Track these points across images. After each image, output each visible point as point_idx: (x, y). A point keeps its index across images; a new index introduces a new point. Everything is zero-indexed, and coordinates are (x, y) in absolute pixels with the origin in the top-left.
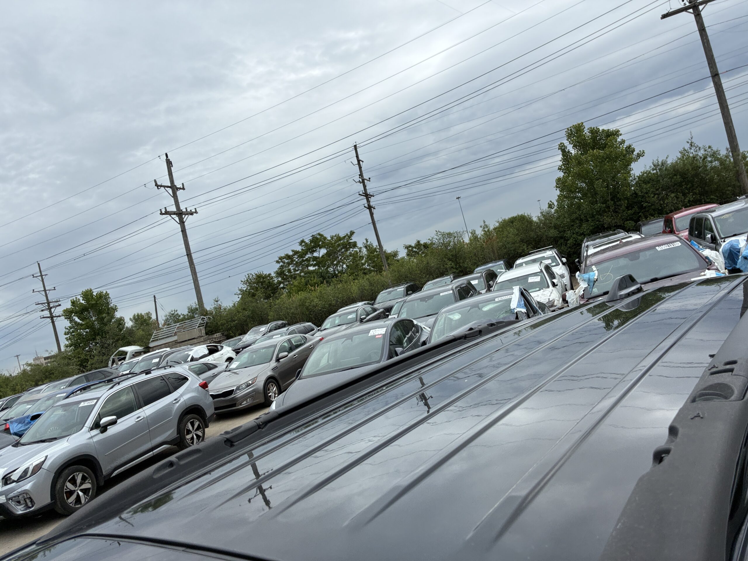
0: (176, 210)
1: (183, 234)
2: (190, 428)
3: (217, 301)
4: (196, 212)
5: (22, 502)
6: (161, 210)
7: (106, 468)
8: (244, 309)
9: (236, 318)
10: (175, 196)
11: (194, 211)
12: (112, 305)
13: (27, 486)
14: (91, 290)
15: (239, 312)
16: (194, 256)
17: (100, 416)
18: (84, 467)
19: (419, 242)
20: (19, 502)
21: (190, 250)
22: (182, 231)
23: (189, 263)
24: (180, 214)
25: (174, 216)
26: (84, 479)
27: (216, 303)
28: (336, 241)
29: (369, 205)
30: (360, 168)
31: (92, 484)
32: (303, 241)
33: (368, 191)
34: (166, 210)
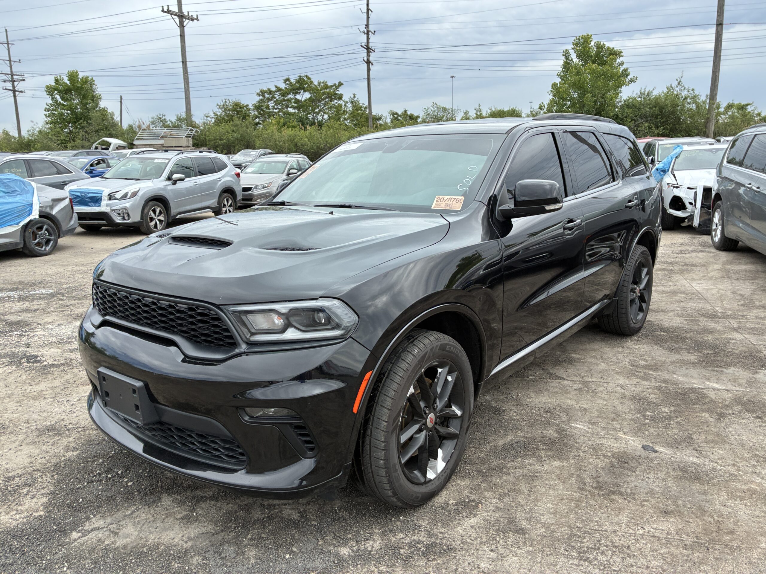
0: (177, 11)
1: (181, 39)
2: (226, 203)
4: (197, 19)
5: (121, 215)
6: (163, 7)
8: (233, 131)
9: (225, 137)
11: (195, 17)
12: (97, 92)
13: (127, 204)
14: (77, 72)
15: (228, 132)
16: (189, 64)
17: (172, 173)
18: (161, 205)
19: (406, 111)
20: (119, 214)
21: (186, 58)
22: (181, 35)
23: (183, 71)
24: (181, 16)
25: (174, 17)
26: (160, 213)
27: (205, 118)
28: (322, 89)
29: (368, 60)
30: (368, 18)
31: (165, 217)
32: (288, 80)
33: (371, 45)
34: (168, 8)
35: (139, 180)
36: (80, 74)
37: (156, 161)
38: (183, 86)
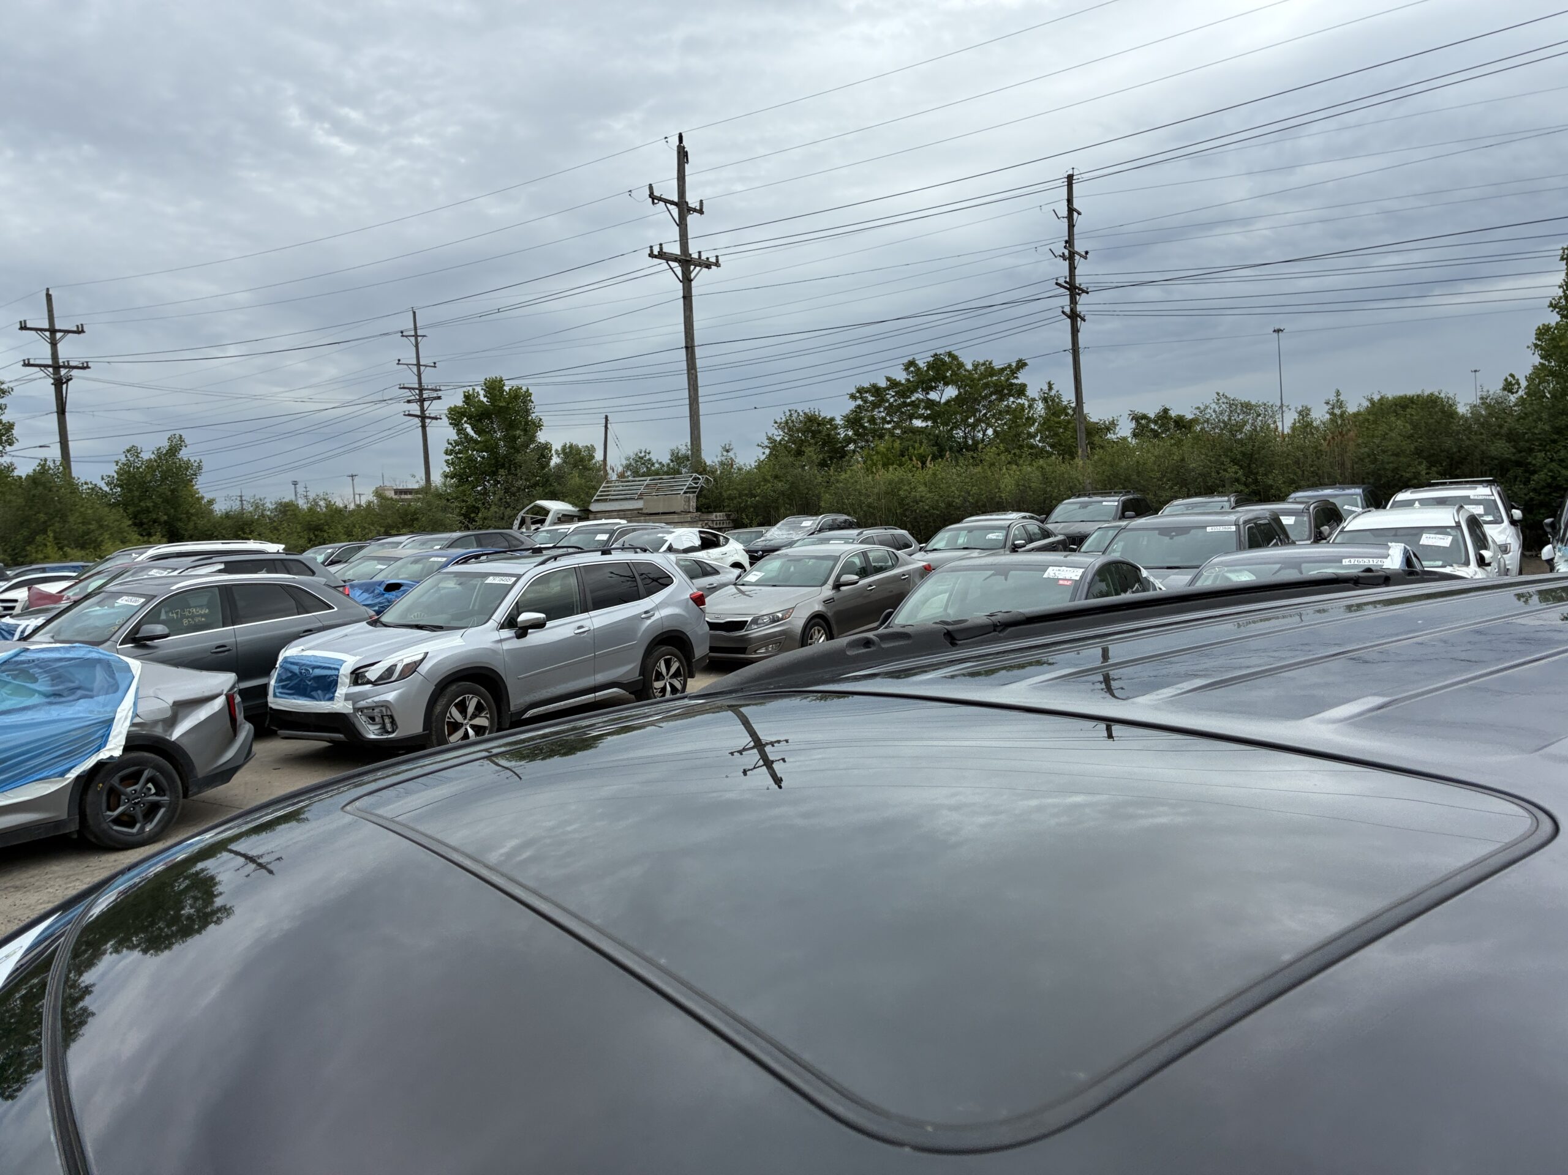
0: (679, 253)
1: (685, 304)
2: (664, 670)
3: (728, 451)
4: (717, 264)
5: (377, 720)
6: (651, 247)
7: (516, 702)
8: (776, 477)
10: (682, 225)
11: (713, 260)
12: (534, 416)
13: (390, 694)
14: (502, 380)
15: (765, 480)
16: (699, 352)
17: (518, 608)
18: (483, 689)
19: (1166, 411)
20: (373, 719)
21: (692, 339)
22: (684, 297)
23: (688, 365)
24: (686, 262)
25: (673, 264)
27: (725, 453)
28: (983, 376)
29: (1073, 311)
30: (1071, 226)
32: (912, 363)
33: (1078, 281)
34: (661, 249)
35: (440, 628)
36: (507, 382)
37: (490, 580)
38: (686, 394)
